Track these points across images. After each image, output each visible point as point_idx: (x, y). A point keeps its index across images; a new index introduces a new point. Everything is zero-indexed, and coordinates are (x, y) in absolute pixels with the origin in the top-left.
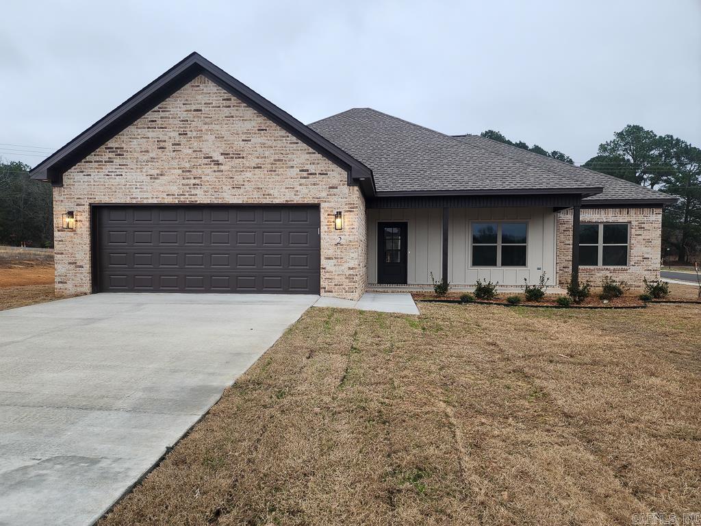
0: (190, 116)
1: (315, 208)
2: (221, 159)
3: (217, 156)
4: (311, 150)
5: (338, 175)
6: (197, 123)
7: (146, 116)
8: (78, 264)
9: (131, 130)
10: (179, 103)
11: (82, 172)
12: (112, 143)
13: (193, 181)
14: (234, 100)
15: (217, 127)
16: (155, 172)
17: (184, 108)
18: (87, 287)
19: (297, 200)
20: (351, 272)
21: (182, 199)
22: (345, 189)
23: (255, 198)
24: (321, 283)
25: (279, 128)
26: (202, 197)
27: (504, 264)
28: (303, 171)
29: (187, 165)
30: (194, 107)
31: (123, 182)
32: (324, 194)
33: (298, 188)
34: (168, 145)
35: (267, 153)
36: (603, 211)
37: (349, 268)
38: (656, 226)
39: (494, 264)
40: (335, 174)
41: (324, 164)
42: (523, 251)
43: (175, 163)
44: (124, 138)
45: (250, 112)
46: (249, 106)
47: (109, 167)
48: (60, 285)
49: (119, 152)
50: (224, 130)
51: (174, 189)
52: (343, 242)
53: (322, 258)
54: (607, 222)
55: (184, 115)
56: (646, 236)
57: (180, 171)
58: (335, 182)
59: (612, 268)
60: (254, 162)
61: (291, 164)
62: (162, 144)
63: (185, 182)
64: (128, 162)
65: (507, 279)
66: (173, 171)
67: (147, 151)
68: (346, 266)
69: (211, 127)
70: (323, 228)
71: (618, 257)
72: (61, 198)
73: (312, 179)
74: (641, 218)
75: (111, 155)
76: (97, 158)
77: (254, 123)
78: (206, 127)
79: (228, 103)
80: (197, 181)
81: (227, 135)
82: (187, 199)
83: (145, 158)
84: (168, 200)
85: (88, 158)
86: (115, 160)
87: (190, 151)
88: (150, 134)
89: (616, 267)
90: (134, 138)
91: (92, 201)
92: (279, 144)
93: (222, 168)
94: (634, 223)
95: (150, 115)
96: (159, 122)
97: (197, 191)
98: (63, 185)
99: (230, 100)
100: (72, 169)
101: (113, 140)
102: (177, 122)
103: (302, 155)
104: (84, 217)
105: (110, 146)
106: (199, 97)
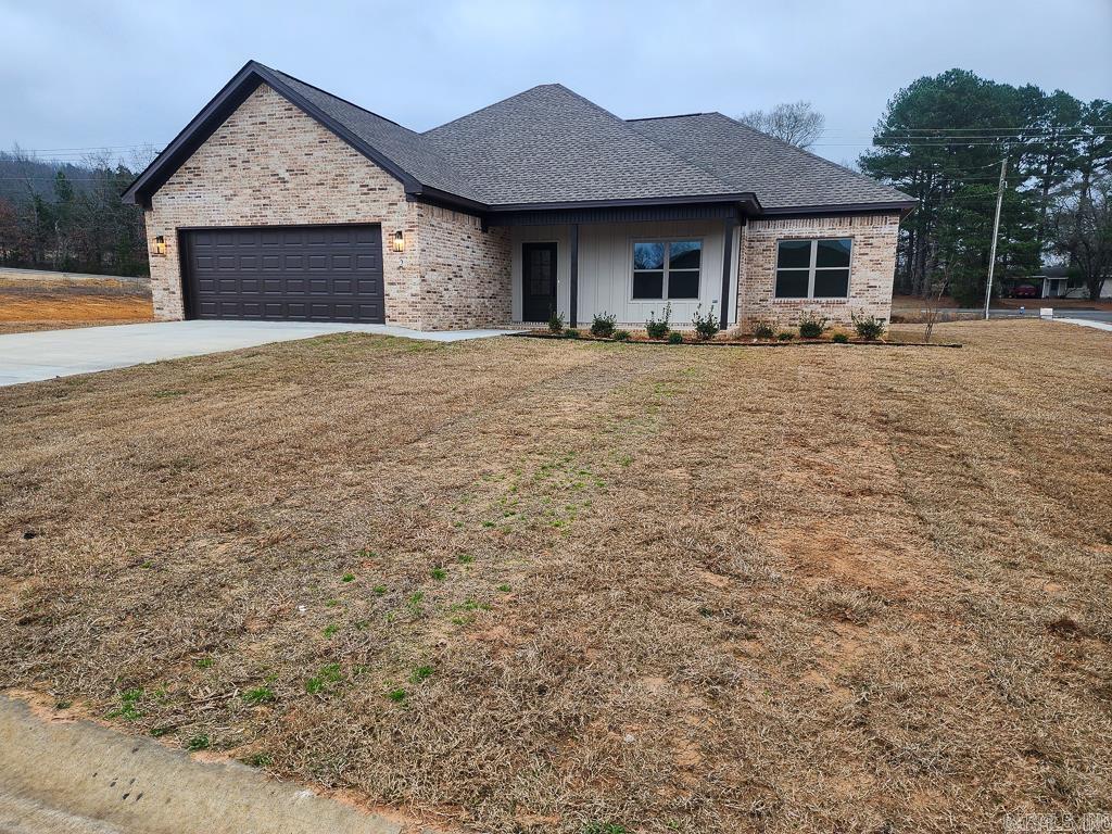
0: (256, 129)
1: (376, 227)
2: (286, 176)
3: (283, 173)
4: (370, 163)
5: (396, 190)
6: (263, 137)
7: (217, 132)
8: (171, 290)
9: (204, 148)
10: (246, 115)
11: (167, 194)
12: (190, 163)
13: (263, 202)
14: (295, 111)
15: (281, 141)
16: (229, 192)
17: (251, 121)
18: (180, 313)
19: (359, 219)
20: (414, 299)
21: (254, 221)
22: (404, 205)
23: (320, 218)
24: (386, 311)
25: (338, 139)
26: (272, 219)
27: (671, 296)
28: (362, 186)
29: (257, 184)
30: (259, 120)
31: (202, 204)
32: (384, 212)
33: (360, 206)
34: (238, 162)
35: (329, 168)
36: (816, 222)
38: (889, 240)
39: (659, 296)
40: (394, 188)
41: (383, 178)
42: (695, 277)
43: (245, 182)
44: (200, 157)
45: (310, 123)
46: (310, 114)
47: (190, 189)
48: (159, 311)
49: (197, 172)
50: (287, 144)
51: (247, 210)
52: (404, 265)
53: (385, 283)
54: (821, 237)
55: (250, 129)
56: (874, 254)
57: (250, 191)
58: (395, 197)
59: (824, 300)
60: (316, 178)
61: (351, 178)
62: (233, 162)
63: (257, 202)
64: (205, 182)
65: (682, 315)
66: (245, 191)
67: (220, 170)
68: (410, 291)
69: (276, 141)
70: (385, 250)
71: (835, 285)
72: (152, 223)
73: (372, 196)
74: (868, 230)
75: (191, 176)
76: (179, 180)
77: (314, 135)
78: (271, 141)
79: (289, 113)
80: (266, 201)
81: (289, 148)
82: (258, 221)
83: (219, 178)
84: (242, 223)
85: (171, 180)
86: (194, 181)
87: (258, 169)
90: (209, 156)
91: (178, 225)
92: (340, 157)
93: (288, 185)
94: (859, 238)
95: (221, 131)
96: (229, 138)
97: (268, 212)
98: (152, 209)
99: (290, 109)
100: (158, 193)
101: (191, 159)
102: (244, 136)
103: (362, 169)
104: (172, 241)
105: (189, 166)
106: (263, 108)
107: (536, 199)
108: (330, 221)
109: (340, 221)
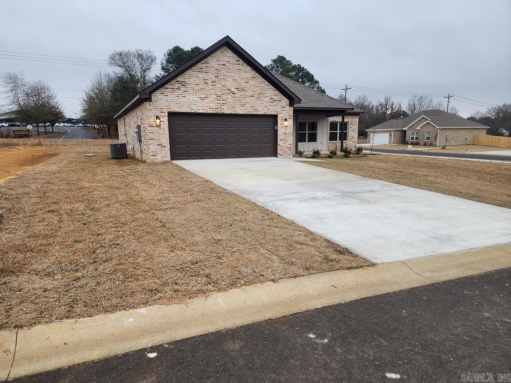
0: (220, 67)
1: (275, 117)
2: (235, 91)
3: (233, 90)
4: (275, 89)
5: (285, 101)
6: (224, 72)
7: (197, 65)
8: (163, 145)
9: (189, 72)
10: (214, 60)
11: (163, 94)
12: (179, 79)
13: (222, 102)
14: (241, 61)
15: (234, 74)
16: (203, 96)
17: (217, 63)
18: (168, 157)
19: (269, 113)
20: (290, 146)
21: (217, 111)
22: (288, 108)
23: (251, 111)
24: (278, 152)
25: (261, 77)
26: (227, 111)
27: (308, 141)
28: (271, 99)
29: (219, 93)
30: (222, 63)
31: (186, 100)
32: (280, 110)
33: (269, 107)
34: (209, 82)
35: (256, 90)
36: (340, 117)
37: (290, 144)
38: (357, 123)
39: (305, 141)
40: (284, 101)
41: (279, 96)
42: (316, 135)
43: (213, 92)
44: (186, 76)
45: (248, 68)
46: (248, 65)
47: (178, 92)
48: (153, 157)
49: (184, 84)
50: (236, 76)
51: (213, 105)
52: (287, 132)
53: (278, 140)
55: (217, 67)
56: (353, 127)
57: (216, 96)
58: (284, 104)
60: (250, 94)
61: (266, 95)
62: (206, 81)
63: (219, 102)
64: (189, 89)
66: (212, 96)
67: (199, 85)
68: (288, 143)
69: (230, 74)
70: (279, 126)
72: (150, 108)
73: (275, 103)
74: (352, 120)
75: (179, 85)
76: (171, 87)
77: (250, 74)
78: (228, 74)
80: (224, 102)
81: (238, 79)
82: (219, 111)
83: (198, 88)
84: (210, 111)
85: (166, 86)
86: (181, 88)
87: (221, 86)
88: (200, 75)
90: (192, 77)
91: (169, 110)
92: (261, 85)
93: (236, 95)
94: (350, 122)
95: (199, 65)
96: (204, 69)
97: (225, 107)
98: (151, 101)
99: (239, 61)
100: (157, 92)
101: (180, 76)
102: (213, 70)
103: (271, 91)
104: (165, 118)
105: (178, 80)
106: (224, 58)
108: (256, 113)
109: (260, 113)
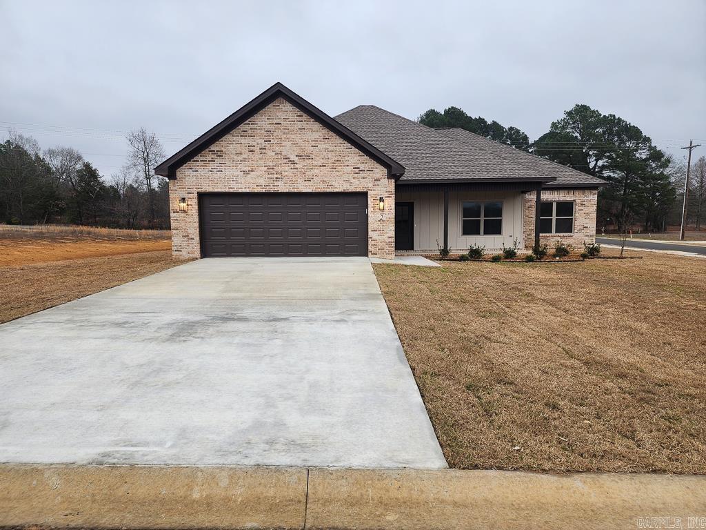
0: (273, 127)
1: (364, 195)
2: (296, 159)
3: (293, 158)
4: (361, 153)
5: (380, 171)
6: (278, 133)
7: (239, 127)
8: (190, 237)
9: (228, 137)
10: (264, 118)
11: (191, 168)
12: (213, 147)
13: (276, 176)
14: (305, 117)
15: (293, 136)
16: (247, 169)
17: (268, 122)
18: (197, 253)
19: (352, 189)
21: (268, 188)
22: (385, 181)
23: (322, 188)
24: (369, 248)
25: (338, 137)
26: (282, 188)
27: (486, 233)
28: (355, 168)
29: (271, 164)
30: (276, 121)
31: (223, 176)
32: (370, 185)
33: (353, 181)
34: (257, 149)
35: (330, 156)
36: (556, 193)
37: (389, 237)
38: (593, 203)
39: (479, 234)
40: (378, 170)
41: (371, 163)
42: (499, 223)
43: (261, 162)
44: (223, 143)
45: (317, 126)
46: (316, 121)
47: (212, 165)
48: (177, 253)
49: (220, 154)
50: (298, 139)
51: (262, 182)
52: (384, 219)
53: (369, 230)
54: (559, 201)
55: (268, 127)
56: (586, 210)
57: (266, 168)
58: (377, 176)
59: (562, 234)
60: (320, 162)
61: (347, 163)
62: (252, 148)
63: (269, 176)
64: (227, 161)
65: (490, 244)
66: (260, 168)
67: (241, 154)
68: (386, 235)
69: (288, 136)
70: (370, 209)
71: (566, 226)
72: (175, 188)
73: (362, 174)
74: (582, 197)
75: (213, 156)
76: (203, 159)
77: (320, 134)
78: (285, 136)
79: (301, 119)
80: (279, 176)
81: (300, 142)
82: (272, 189)
83: (239, 158)
84: (258, 190)
85: (196, 158)
86: (216, 160)
87: (273, 153)
88: (243, 141)
89: (564, 234)
90: (232, 144)
91: (200, 190)
92: (338, 149)
93: (297, 166)
94: (577, 201)
95: (242, 127)
96: (249, 132)
97: (280, 183)
98: (176, 179)
99: (302, 116)
100: (184, 167)
101: (215, 144)
102: (263, 132)
103: (354, 157)
104: (193, 203)
105: (212, 149)
106: (279, 114)
107: (425, 177)
108: (329, 190)
109: (336, 190)
